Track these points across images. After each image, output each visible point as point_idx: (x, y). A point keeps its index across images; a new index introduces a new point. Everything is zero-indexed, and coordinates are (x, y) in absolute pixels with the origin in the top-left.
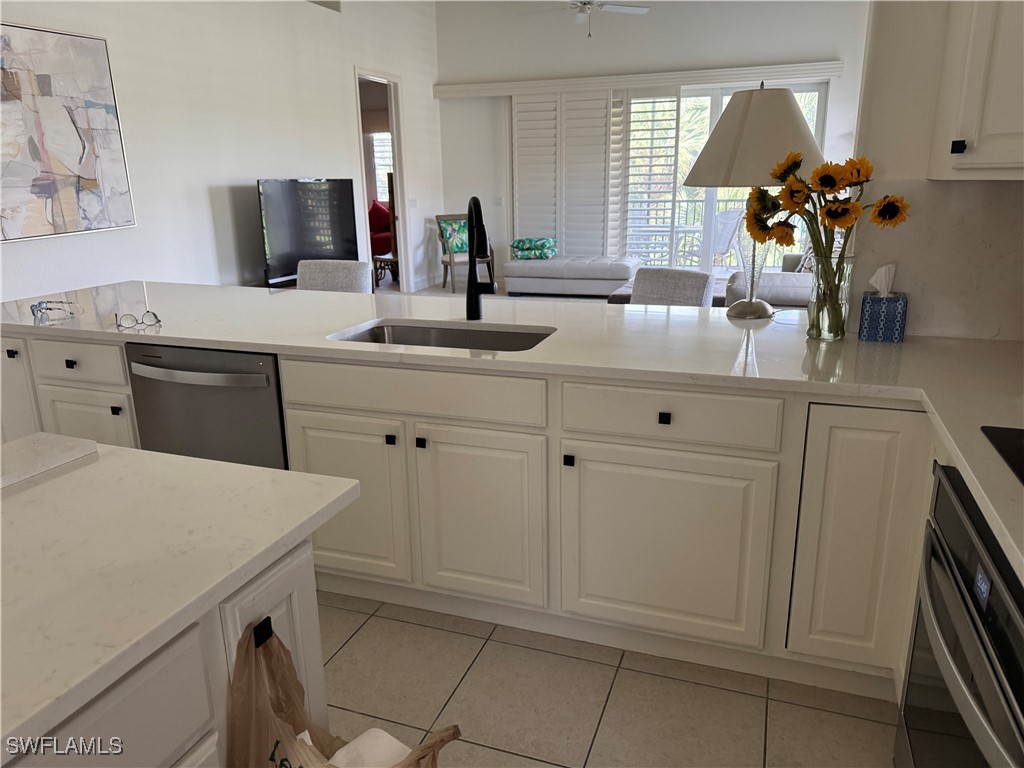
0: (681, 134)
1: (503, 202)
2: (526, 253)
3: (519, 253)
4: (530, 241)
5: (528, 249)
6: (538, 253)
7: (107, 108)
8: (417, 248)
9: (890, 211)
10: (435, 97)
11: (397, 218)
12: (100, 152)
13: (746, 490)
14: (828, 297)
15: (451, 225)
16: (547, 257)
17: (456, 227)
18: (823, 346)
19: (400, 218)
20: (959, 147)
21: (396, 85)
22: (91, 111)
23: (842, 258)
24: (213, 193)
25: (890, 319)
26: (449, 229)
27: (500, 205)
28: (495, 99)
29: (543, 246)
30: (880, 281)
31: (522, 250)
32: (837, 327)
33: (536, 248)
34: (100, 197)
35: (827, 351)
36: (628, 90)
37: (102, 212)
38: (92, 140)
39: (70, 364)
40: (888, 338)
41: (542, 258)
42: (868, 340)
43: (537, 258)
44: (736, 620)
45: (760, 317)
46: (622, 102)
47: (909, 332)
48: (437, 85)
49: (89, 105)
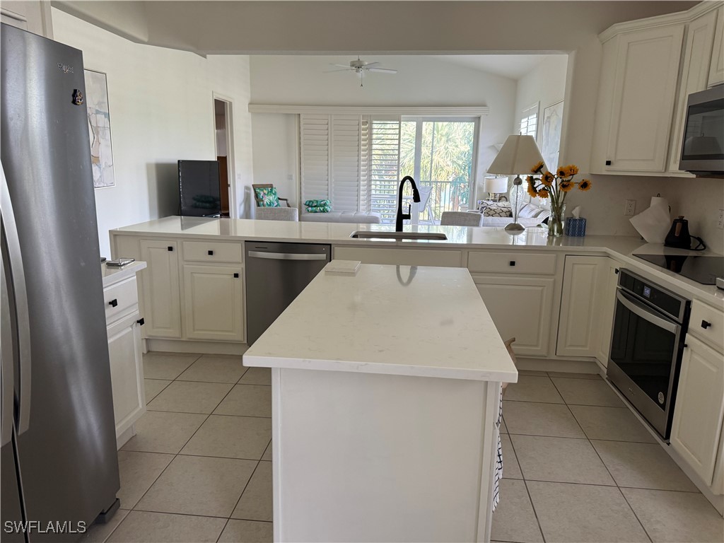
0: (402, 142)
1: (294, 178)
2: (314, 208)
3: (310, 209)
4: (317, 201)
5: (315, 206)
6: (322, 208)
7: (105, 114)
8: (241, 205)
9: (584, 185)
10: (249, 111)
11: (229, 186)
12: (101, 141)
13: (542, 290)
14: (557, 219)
15: (262, 190)
16: (328, 211)
17: (266, 192)
18: (555, 240)
19: (232, 185)
20: (608, 163)
21: (231, 103)
22: (98, 115)
23: (562, 203)
24: (148, 166)
25: (580, 228)
26: (262, 193)
27: (292, 179)
28: (287, 115)
29: (325, 204)
30: (576, 213)
31: (312, 207)
32: (560, 231)
33: (321, 206)
34: (100, 168)
35: (556, 241)
36: (370, 116)
37: (100, 177)
38: (98, 133)
39: (211, 253)
40: (579, 235)
41: (324, 212)
42: (572, 236)
43: (321, 212)
44: (537, 346)
45: (520, 230)
46: (367, 122)
47: (586, 233)
48: (250, 104)
49: (98, 112)
